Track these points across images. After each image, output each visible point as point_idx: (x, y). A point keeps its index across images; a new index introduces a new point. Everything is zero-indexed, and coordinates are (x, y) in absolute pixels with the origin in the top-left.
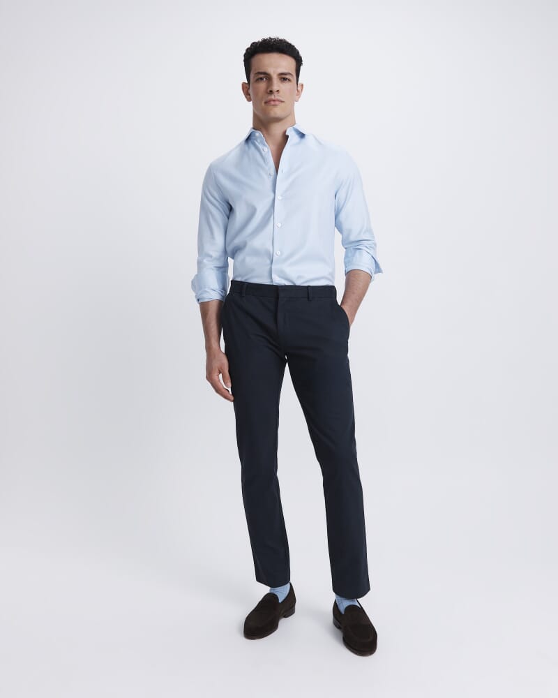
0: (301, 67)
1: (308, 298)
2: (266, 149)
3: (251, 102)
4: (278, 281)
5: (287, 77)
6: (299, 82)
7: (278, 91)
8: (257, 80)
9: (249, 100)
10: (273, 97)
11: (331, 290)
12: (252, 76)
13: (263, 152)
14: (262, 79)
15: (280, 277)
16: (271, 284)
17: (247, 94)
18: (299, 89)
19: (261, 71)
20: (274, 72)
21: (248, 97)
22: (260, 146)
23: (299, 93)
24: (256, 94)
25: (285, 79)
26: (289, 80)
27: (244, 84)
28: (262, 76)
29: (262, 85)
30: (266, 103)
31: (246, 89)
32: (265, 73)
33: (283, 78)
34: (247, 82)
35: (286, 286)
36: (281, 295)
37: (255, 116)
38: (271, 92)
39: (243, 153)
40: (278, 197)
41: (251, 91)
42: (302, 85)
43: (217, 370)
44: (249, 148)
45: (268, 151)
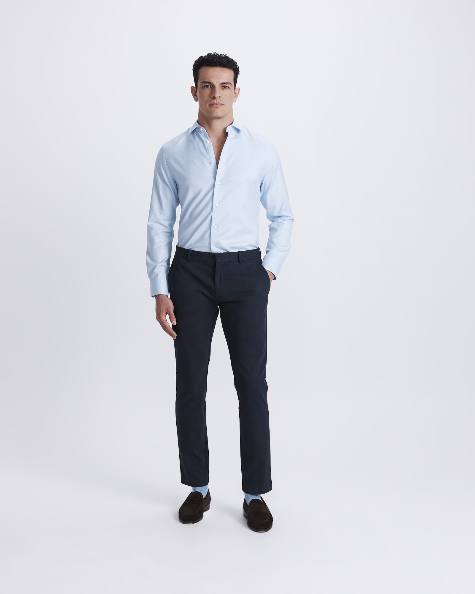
0: (238, 76)
1: (239, 261)
2: (208, 142)
3: (198, 102)
4: (215, 250)
5: (227, 85)
6: (236, 87)
7: (220, 97)
8: (204, 87)
9: (196, 100)
10: (215, 101)
11: (257, 252)
12: (199, 84)
13: (206, 144)
14: (207, 86)
15: (216, 247)
16: (210, 252)
17: (195, 95)
18: (237, 92)
19: (206, 81)
20: (217, 83)
21: (196, 97)
22: (204, 138)
23: (236, 95)
24: (202, 97)
25: (225, 87)
26: (229, 88)
27: (192, 87)
28: (207, 84)
29: (207, 91)
30: (210, 105)
31: (194, 91)
32: (209, 83)
33: (224, 86)
34: (195, 86)
35: (221, 253)
36: (218, 261)
37: (200, 113)
38: (214, 98)
39: (189, 143)
40: (218, 182)
41: (198, 94)
42: (239, 89)
43: (165, 312)
44: (194, 138)
45: (210, 144)
